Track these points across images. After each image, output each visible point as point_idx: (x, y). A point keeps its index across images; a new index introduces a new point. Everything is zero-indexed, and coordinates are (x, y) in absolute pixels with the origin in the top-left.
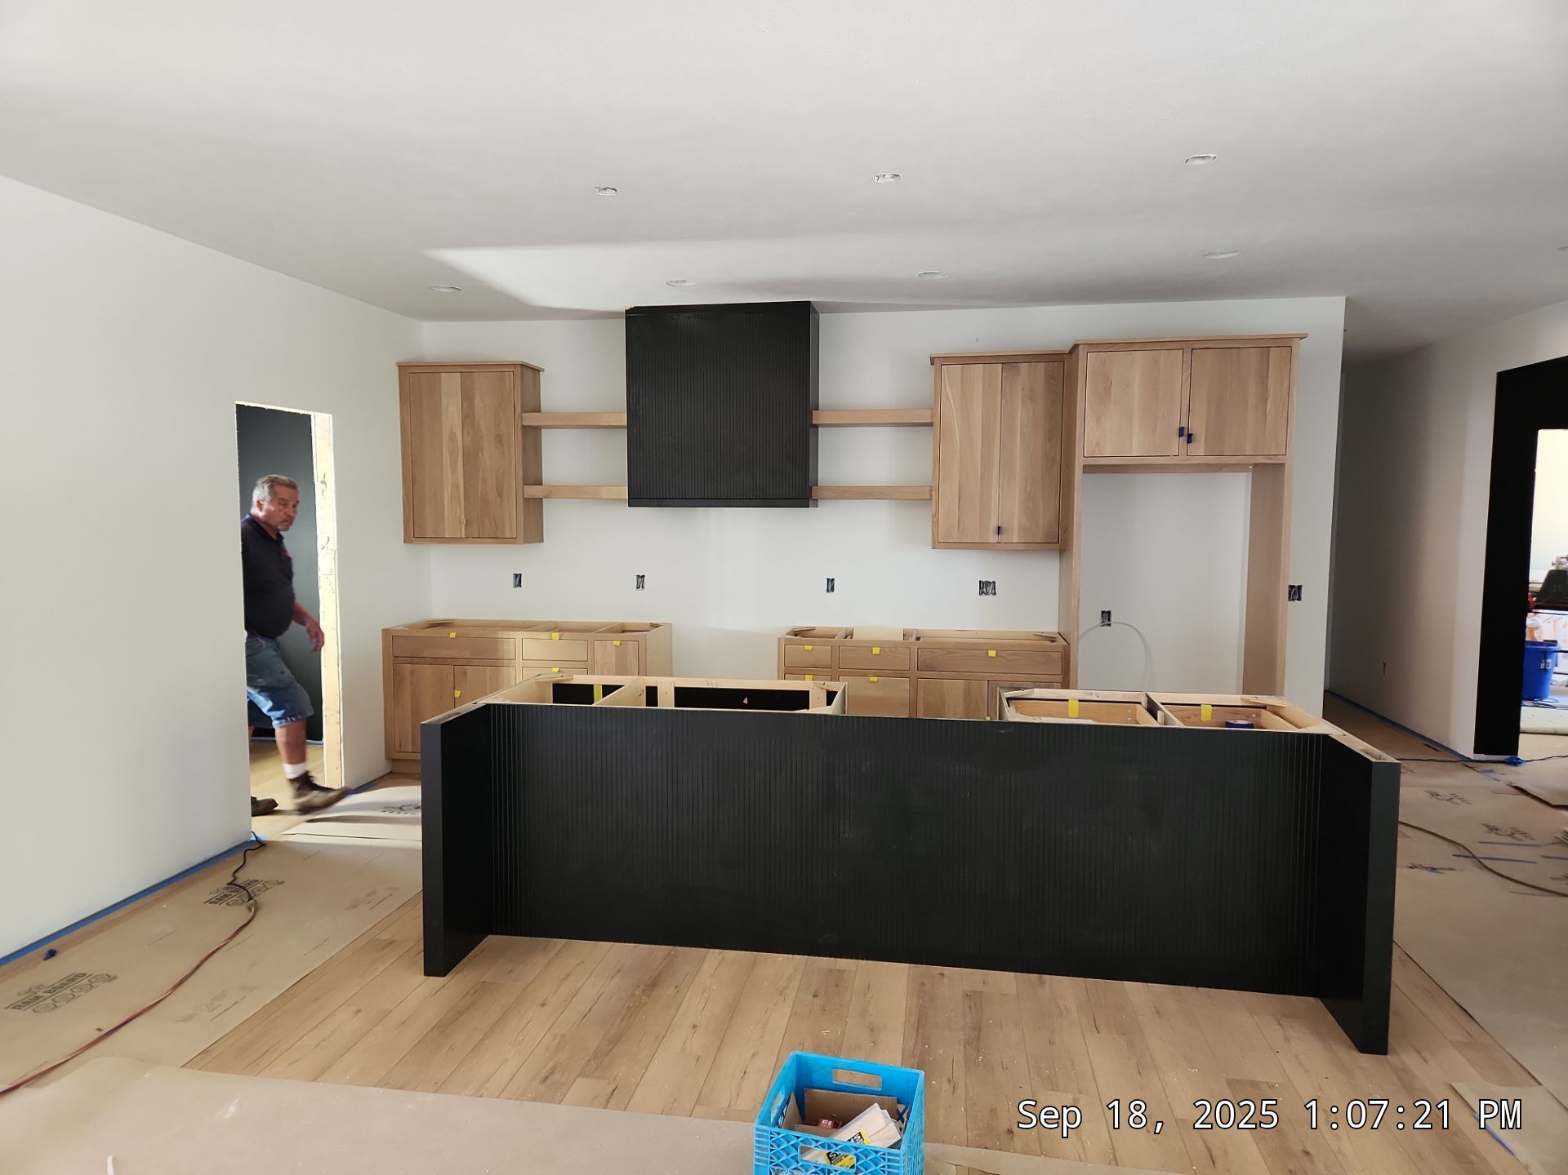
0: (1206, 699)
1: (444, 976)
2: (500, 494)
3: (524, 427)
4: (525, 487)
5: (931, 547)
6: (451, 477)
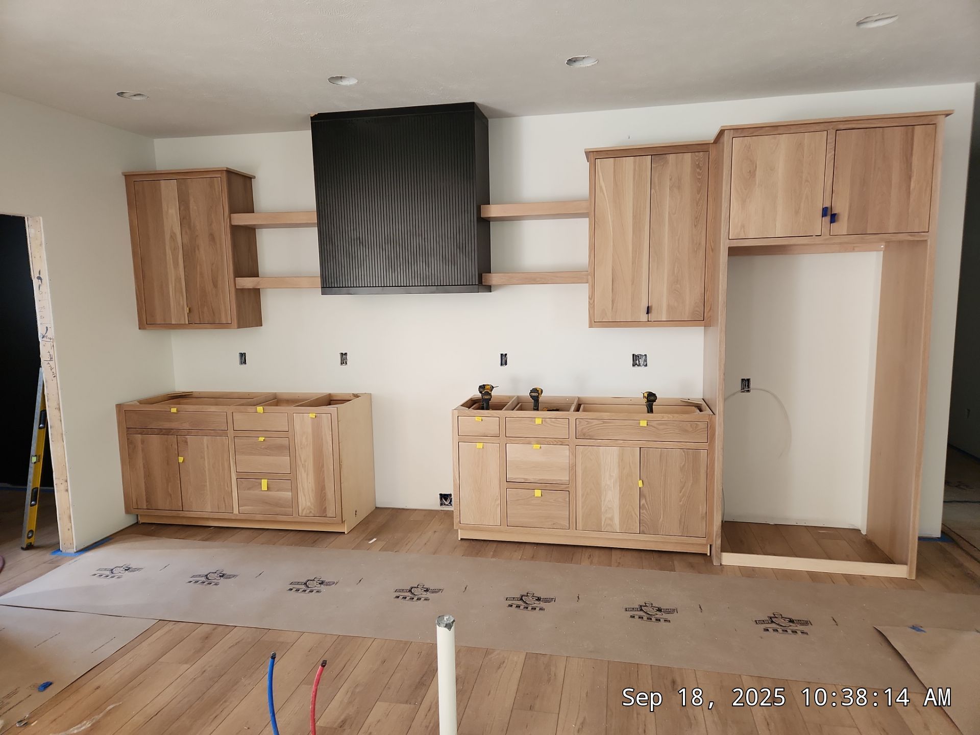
2: (215, 285)
3: (234, 228)
4: (238, 279)
5: (587, 326)
6: (174, 272)
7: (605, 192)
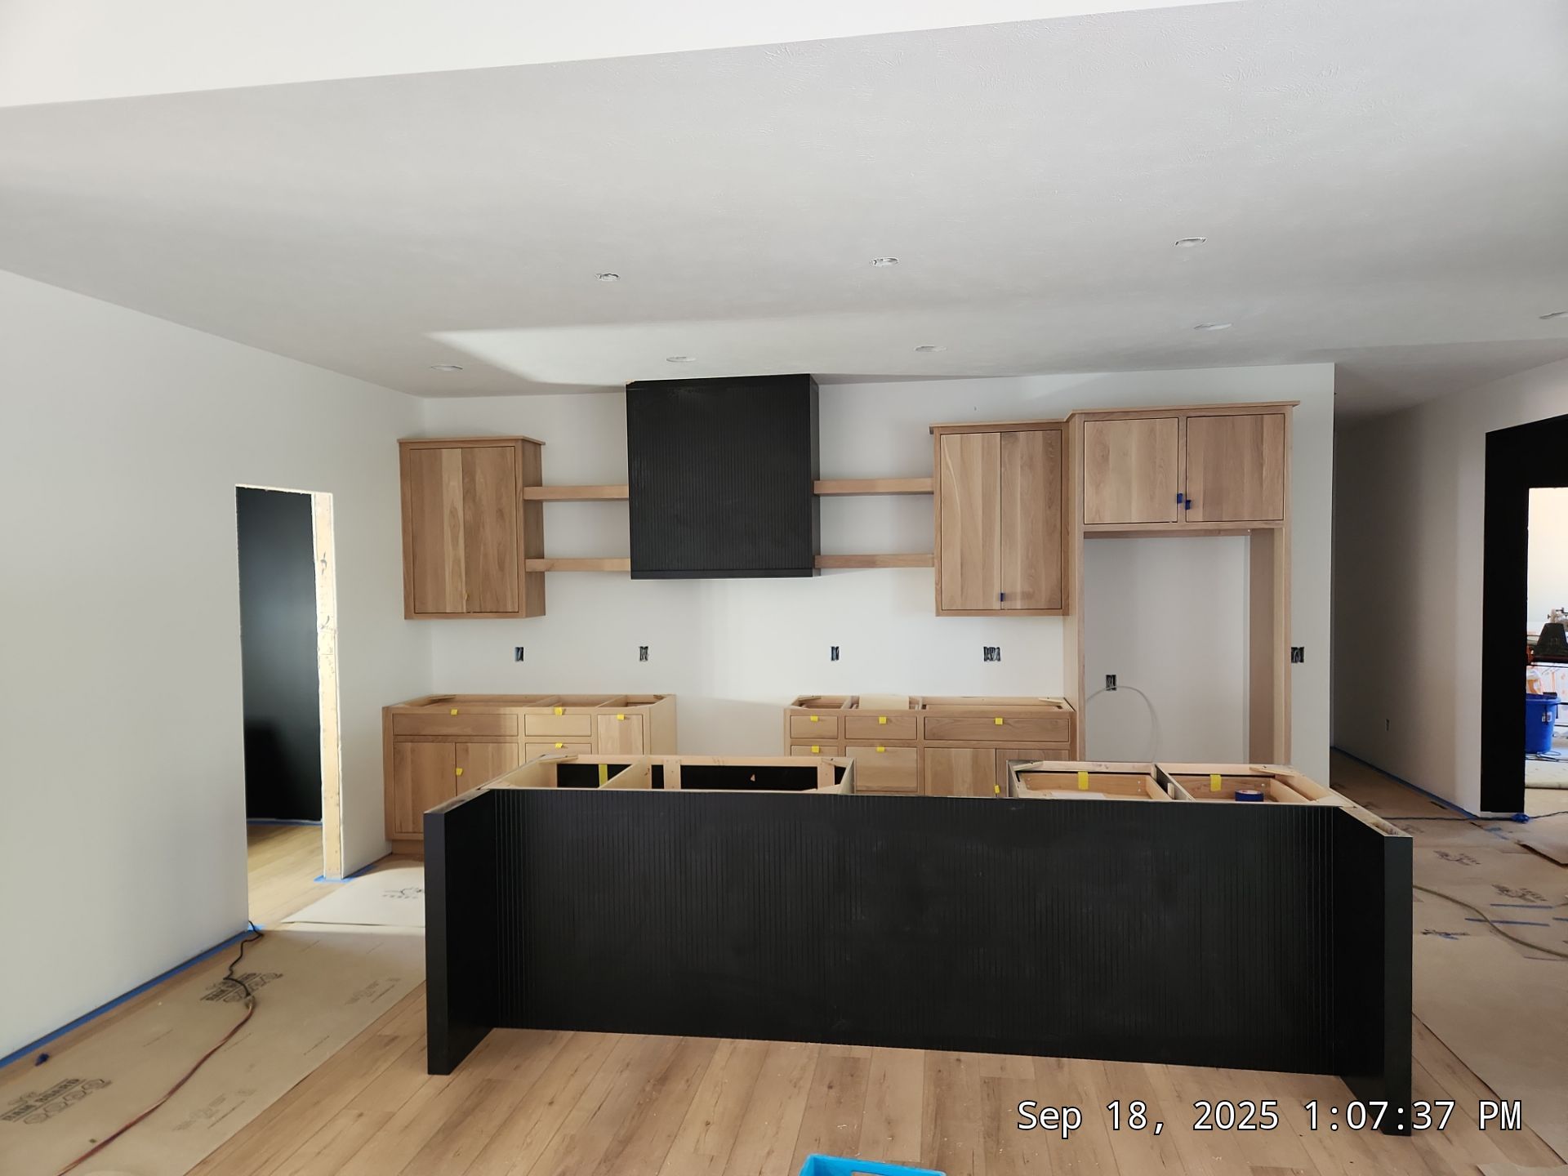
0: (1215, 769)
1: (448, 1073)
2: (501, 567)
3: (526, 501)
4: (527, 560)
5: (934, 614)
6: (452, 552)
7: (952, 470)
